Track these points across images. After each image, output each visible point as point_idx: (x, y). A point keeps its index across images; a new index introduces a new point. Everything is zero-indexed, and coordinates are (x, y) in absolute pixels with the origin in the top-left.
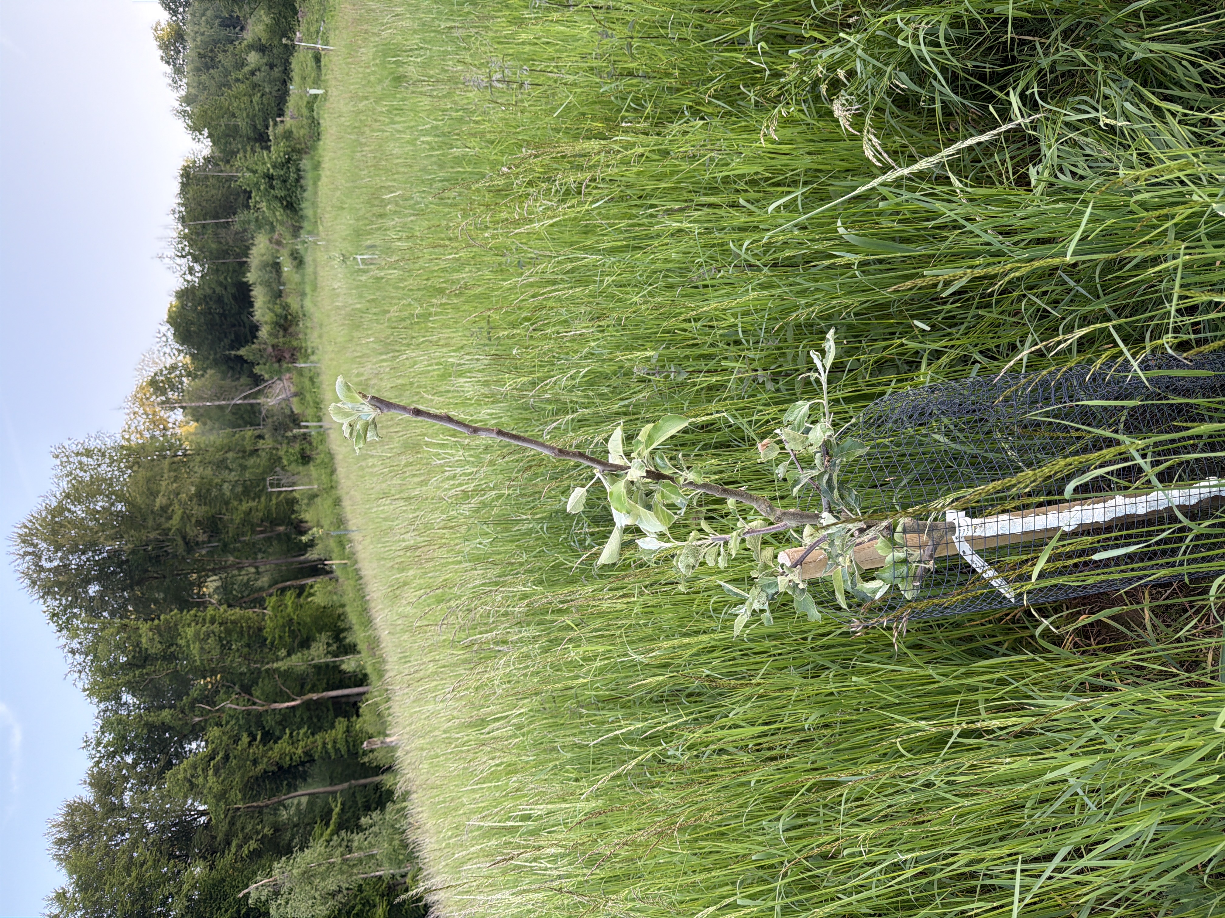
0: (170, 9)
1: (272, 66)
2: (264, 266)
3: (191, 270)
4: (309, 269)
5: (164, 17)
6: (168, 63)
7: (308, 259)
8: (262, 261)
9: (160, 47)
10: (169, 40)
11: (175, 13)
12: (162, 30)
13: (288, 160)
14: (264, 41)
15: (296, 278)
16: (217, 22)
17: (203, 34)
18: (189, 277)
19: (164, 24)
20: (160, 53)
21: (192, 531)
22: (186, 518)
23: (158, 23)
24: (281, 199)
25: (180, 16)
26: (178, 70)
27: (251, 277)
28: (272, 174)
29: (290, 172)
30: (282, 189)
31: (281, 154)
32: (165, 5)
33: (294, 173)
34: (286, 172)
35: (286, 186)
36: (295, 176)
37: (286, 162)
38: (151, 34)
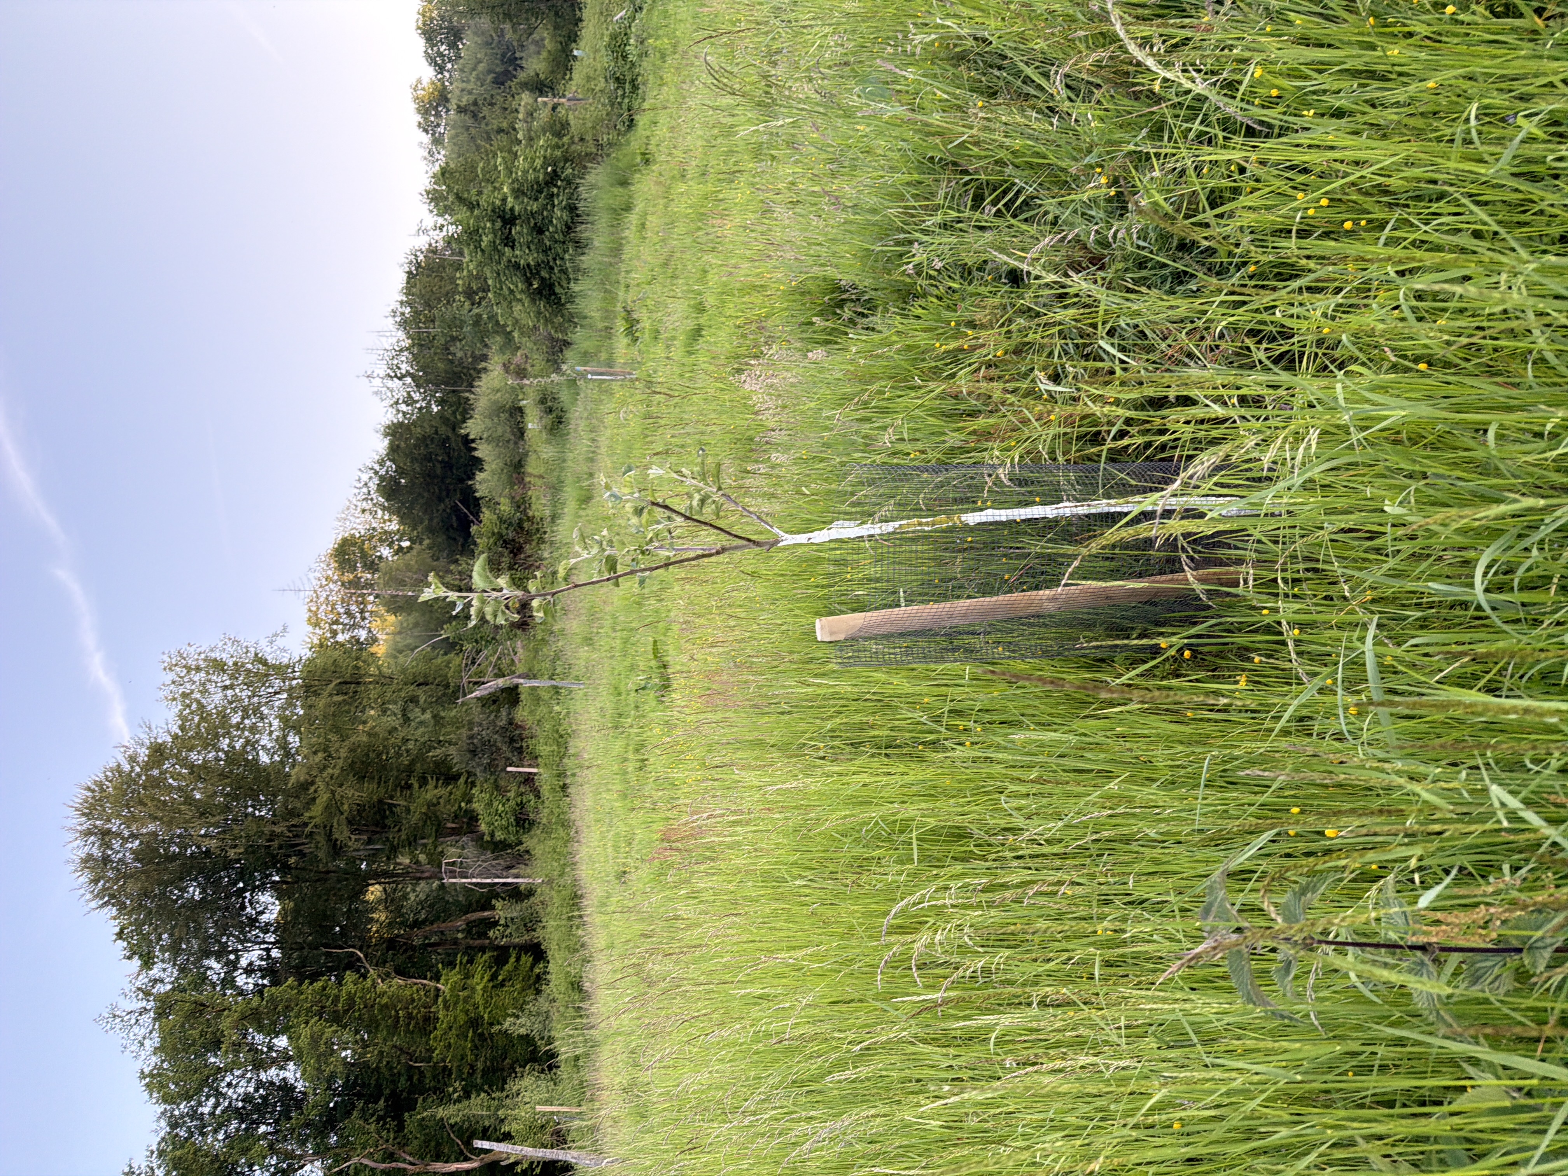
0: (436, 64)
3: (408, 398)
5: (428, 73)
6: (426, 131)
8: (495, 403)
9: (418, 111)
10: (430, 102)
11: (441, 69)
12: (423, 89)
13: (553, 179)
16: (489, 78)
17: (470, 93)
19: (426, 82)
20: (418, 118)
21: (342, 833)
22: (333, 807)
23: (419, 81)
25: (447, 74)
26: (437, 141)
27: (473, 427)
28: (512, 209)
29: (553, 206)
30: (533, 247)
31: (538, 163)
32: (432, 61)
33: (562, 210)
34: (545, 207)
35: (541, 242)
36: (565, 216)
37: (547, 183)
38: (409, 94)
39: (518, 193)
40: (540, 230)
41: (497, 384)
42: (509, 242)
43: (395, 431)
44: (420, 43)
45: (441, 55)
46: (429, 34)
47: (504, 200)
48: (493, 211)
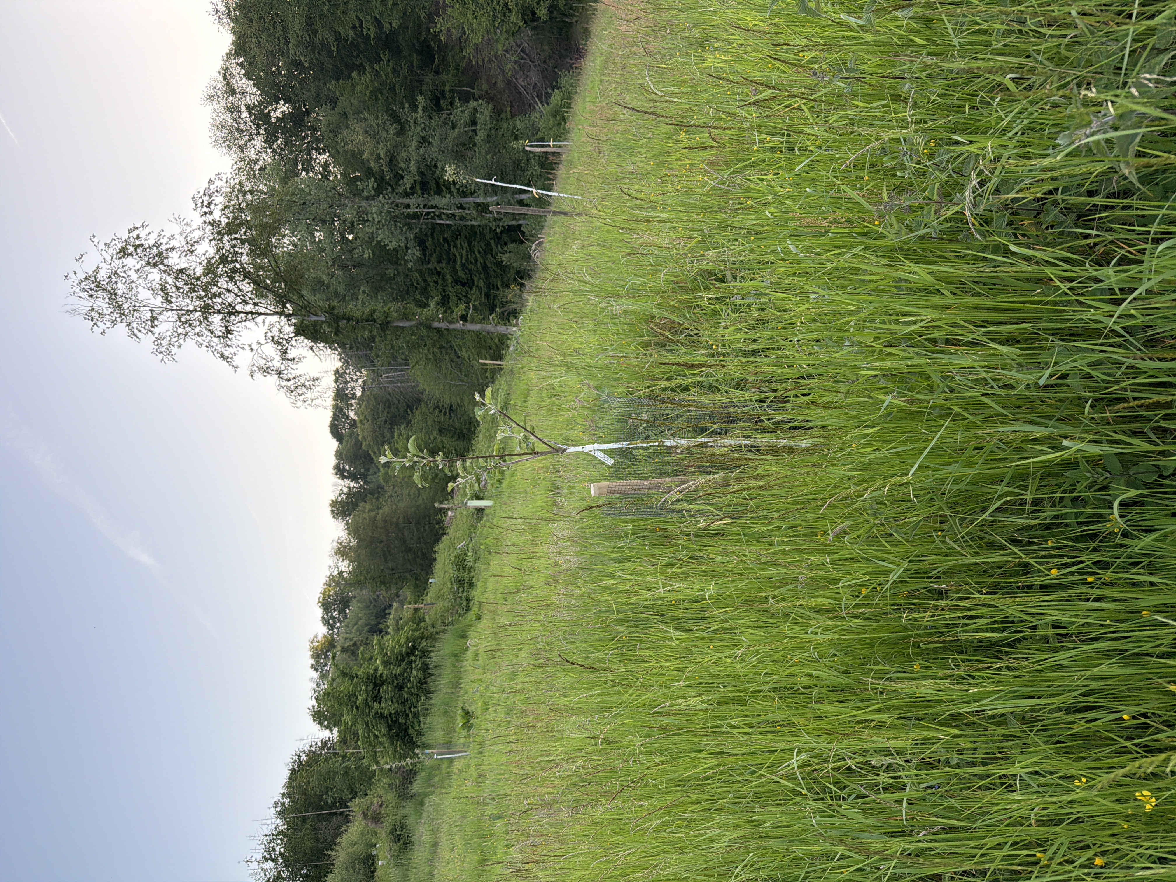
0: (329, 624)
5: (322, 630)
6: (316, 670)
7: (420, 839)
8: (352, 855)
9: (312, 656)
10: (322, 650)
11: (331, 627)
12: (318, 642)
15: (398, 873)
16: (366, 629)
17: (351, 640)
19: (320, 637)
20: (312, 661)
23: (316, 637)
24: (388, 720)
25: (336, 630)
26: (324, 676)
28: (381, 675)
29: (412, 668)
30: (394, 700)
31: (403, 641)
32: (326, 623)
33: (418, 670)
34: (405, 670)
35: (401, 696)
36: (420, 674)
37: (408, 654)
38: (307, 645)
39: (386, 663)
40: (400, 688)
41: (354, 839)
42: (377, 698)
44: (319, 612)
45: (333, 618)
46: (326, 605)
47: (376, 670)
48: (368, 678)
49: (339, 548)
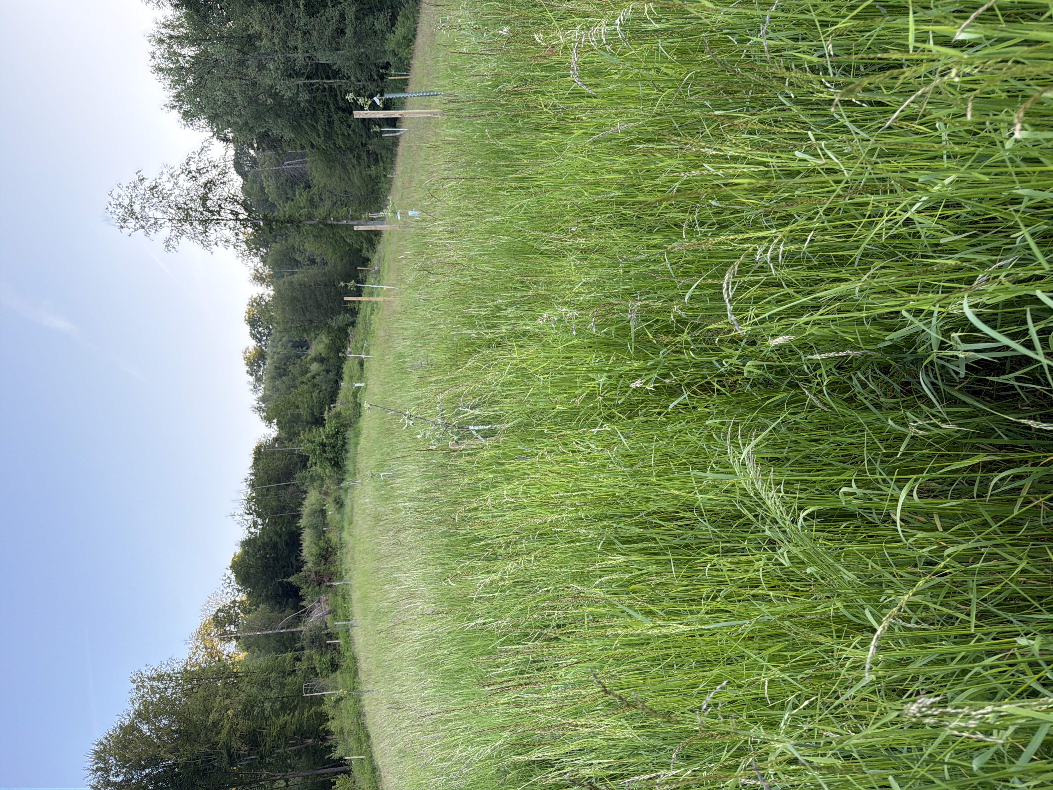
0: (257, 338)
1: (328, 372)
2: (314, 512)
3: (255, 524)
4: (347, 509)
5: (252, 344)
6: (252, 375)
7: (348, 502)
8: (312, 510)
9: (247, 364)
10: (254, 359)
11: (260, 340)
12: (250, 353)
13: (337, 432)
14: (323, 355)
15: (338, 517)
16: (290, 344)
17: (279, 353)
18: (252, 530)
19: (251, 348)
20: (247, 368)
21: (236, 744)
22: (232, 731)
23: (247, 349)
24: (330, 460)
25: (263, 344)
26: (259, 380)
27: (302, 522)
29: (338, 440)
30: (332, 452)
31: (333, 428)
32: (254, 336)
34: (335, 441)
35: (335, 451)
36: (342, 443)
38: (241, 356)
39: (327, 437)
41: (313, 502)
43: (246, 544)
44: (248, 328)
45: (260, 333)
46: (253, 322)
49: (256, 275)
